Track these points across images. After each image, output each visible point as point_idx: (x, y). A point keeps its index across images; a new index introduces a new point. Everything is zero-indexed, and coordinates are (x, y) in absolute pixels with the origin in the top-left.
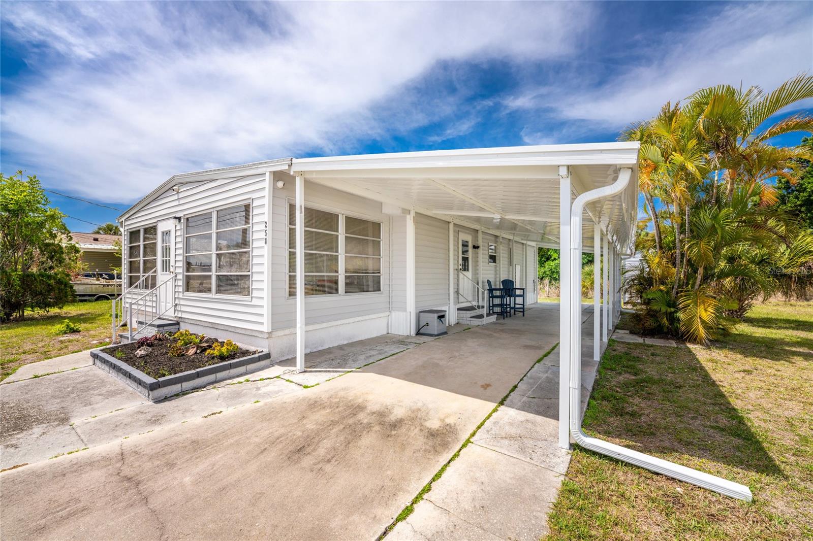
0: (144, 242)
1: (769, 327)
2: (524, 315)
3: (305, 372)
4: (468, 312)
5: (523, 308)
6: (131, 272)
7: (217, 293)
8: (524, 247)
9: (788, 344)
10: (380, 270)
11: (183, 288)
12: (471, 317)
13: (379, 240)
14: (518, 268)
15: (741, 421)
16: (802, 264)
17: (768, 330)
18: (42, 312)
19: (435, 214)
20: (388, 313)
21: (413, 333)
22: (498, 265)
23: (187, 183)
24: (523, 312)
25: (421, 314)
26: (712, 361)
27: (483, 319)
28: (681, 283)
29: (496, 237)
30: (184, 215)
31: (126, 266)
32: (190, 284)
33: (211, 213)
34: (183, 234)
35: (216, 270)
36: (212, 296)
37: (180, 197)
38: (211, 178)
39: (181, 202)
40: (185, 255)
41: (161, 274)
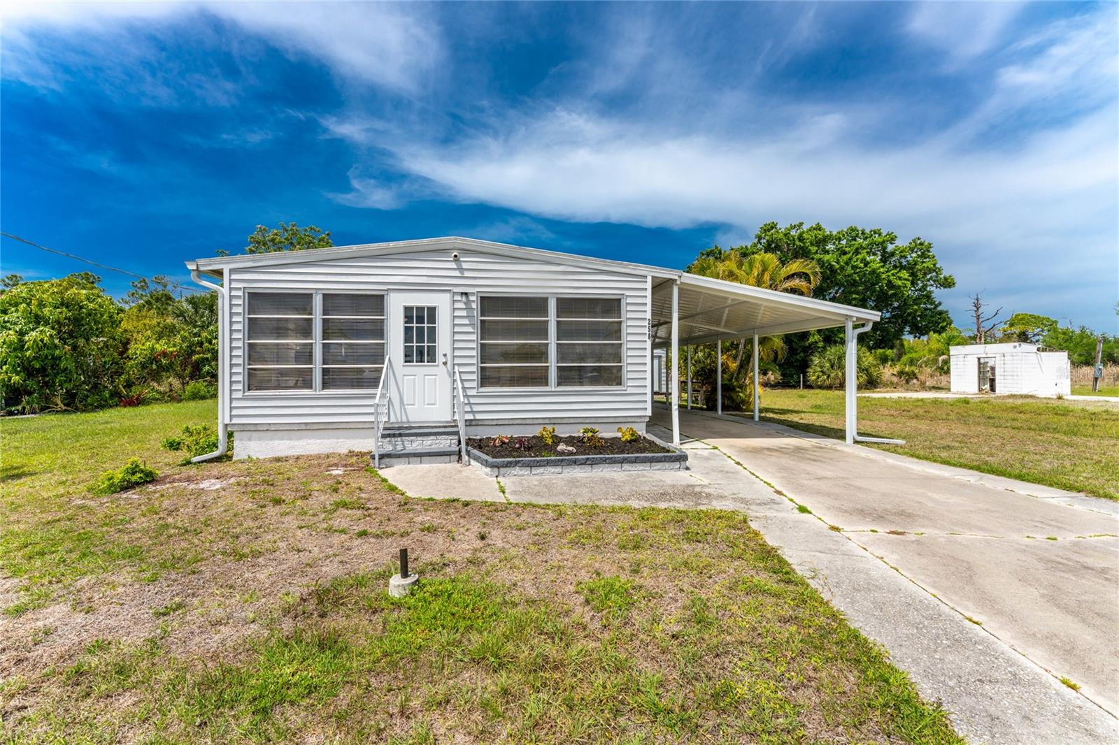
0: (325, 315)
6: (251, 363)
7: (558, 386)
11: (475, 382)
30: (476, 292)
31: (240, 352)
32: (487, 378)
33: (546, 299)
34: (475, 315)
35: (557, 361)
36: (550, 390)
37: (464, 267)
38: (548, 259)
39: (467, 274)
40: (479, 341)
41: (404, 366)
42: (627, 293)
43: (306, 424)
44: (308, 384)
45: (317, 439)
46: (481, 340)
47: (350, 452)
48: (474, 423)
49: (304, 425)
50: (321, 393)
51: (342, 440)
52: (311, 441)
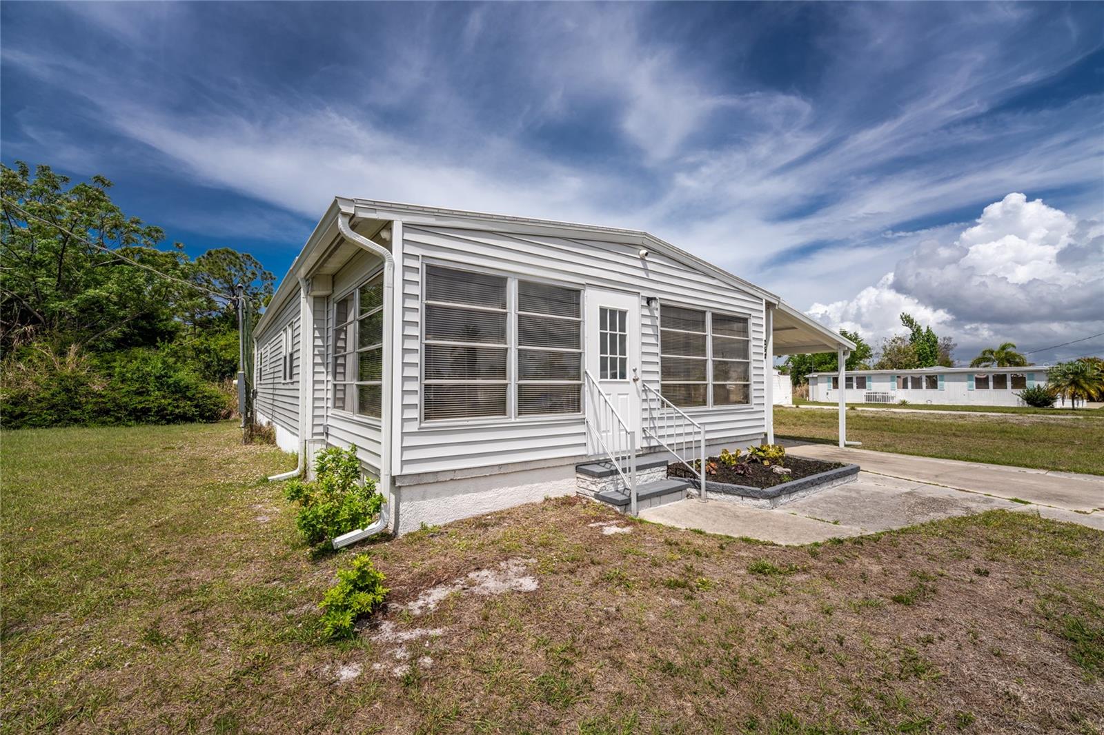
0: (520, 309)
7: (713, 405)
11: (659, 402)
30: (657, 298)
31: (415, 358)
33: (705, 313)
34: (657, 325)
35: (713, 378)
36: (708, 409)
37: (649, 268)
39: (652, 276)
40: (660, 355)
41: (599, 382)
42: (754, 314)
43: (500, 466)
44: (500, 408)
45: (512, 486)
46: (662, 353)
47: (546, 499)
48: (657, 450)
49: (497, 468)
50: (518, 420)
51: (537, 485)
52: (502, 491)
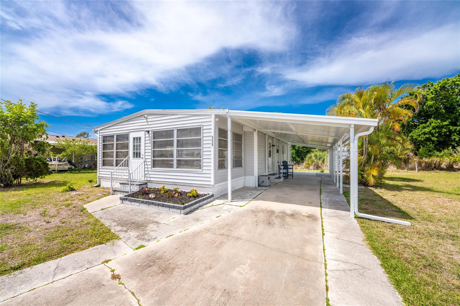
0: (116, 142)
1: (394, 181)
2: (293, 178)
3: (232, 201)
4: (273, 176)
5: (293, 174)
6: (103, 158)
7: (177, 168)
8: (287, 145)
9: (403, 186)
10: (242, 157)
11: (151, 166)
12: (275, 178)
13: (241, 143)
14: (285, 155)
15: (399, 209)
16: (406, 154)
17: (394, 182)
18: (31, 180)
19: (263, 131)
20: (244, 177)
21: (257, 186)
22: (279, 154)
23: (154, 114)
24: (293, 176)
25: (260, 177)
26: (381, 192)
27: (281, 179)
28: (365, 162)
29: (279, 140)
30: (152, 130)
31: (101, 155)
32: (155, 164)
33: (173, 130)
34: (151, 139)
35: (177, 157)
36: (174, 170)
37: (148, 121)
38: (173, 113)
39: (149, 123)
40: (152, 149)
41: (133, 159)
42: (204, 124)
46: (153, 149)
